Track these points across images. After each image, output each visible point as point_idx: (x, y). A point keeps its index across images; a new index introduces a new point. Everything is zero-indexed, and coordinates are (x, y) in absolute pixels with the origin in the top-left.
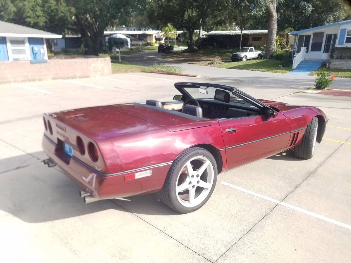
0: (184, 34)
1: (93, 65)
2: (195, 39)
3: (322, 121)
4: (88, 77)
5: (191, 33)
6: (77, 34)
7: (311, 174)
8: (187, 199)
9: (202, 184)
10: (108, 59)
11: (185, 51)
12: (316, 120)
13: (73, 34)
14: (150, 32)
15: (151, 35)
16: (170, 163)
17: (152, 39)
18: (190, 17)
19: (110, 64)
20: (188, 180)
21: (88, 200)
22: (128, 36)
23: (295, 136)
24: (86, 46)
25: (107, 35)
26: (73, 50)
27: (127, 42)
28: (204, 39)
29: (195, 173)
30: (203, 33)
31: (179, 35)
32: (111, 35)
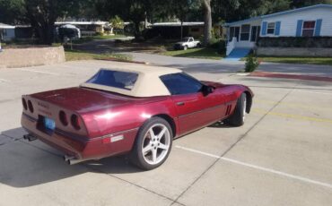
0: (130, 26)
1: (47, 53)
2: (141, 29)
3: (249, 95)
4: (43, 65)
5: (138, 25)
6: (26, 24)
7: (243, 136)
8: (151, 159)
9: (162, 146)
10: (62, 48)
11: (132, 41)
12: (244, 95)
13: (22, 24)
14: (98, 23)
15: (99, 26)
16: (137, 129)
17: (101, 29)
18: (136, 10)
19: (64, 53)
20: (151, 143)
21: (72, 162)
22: (78, 26)
23: (229, 107)
24: (37, 36)
25: (57, 26)
26: (24, 39)
27: (77, 32)
28: (149, 30)
29: (156, 137)
30: (148, 24)
31: (126, 26)
32: (61, 25)
